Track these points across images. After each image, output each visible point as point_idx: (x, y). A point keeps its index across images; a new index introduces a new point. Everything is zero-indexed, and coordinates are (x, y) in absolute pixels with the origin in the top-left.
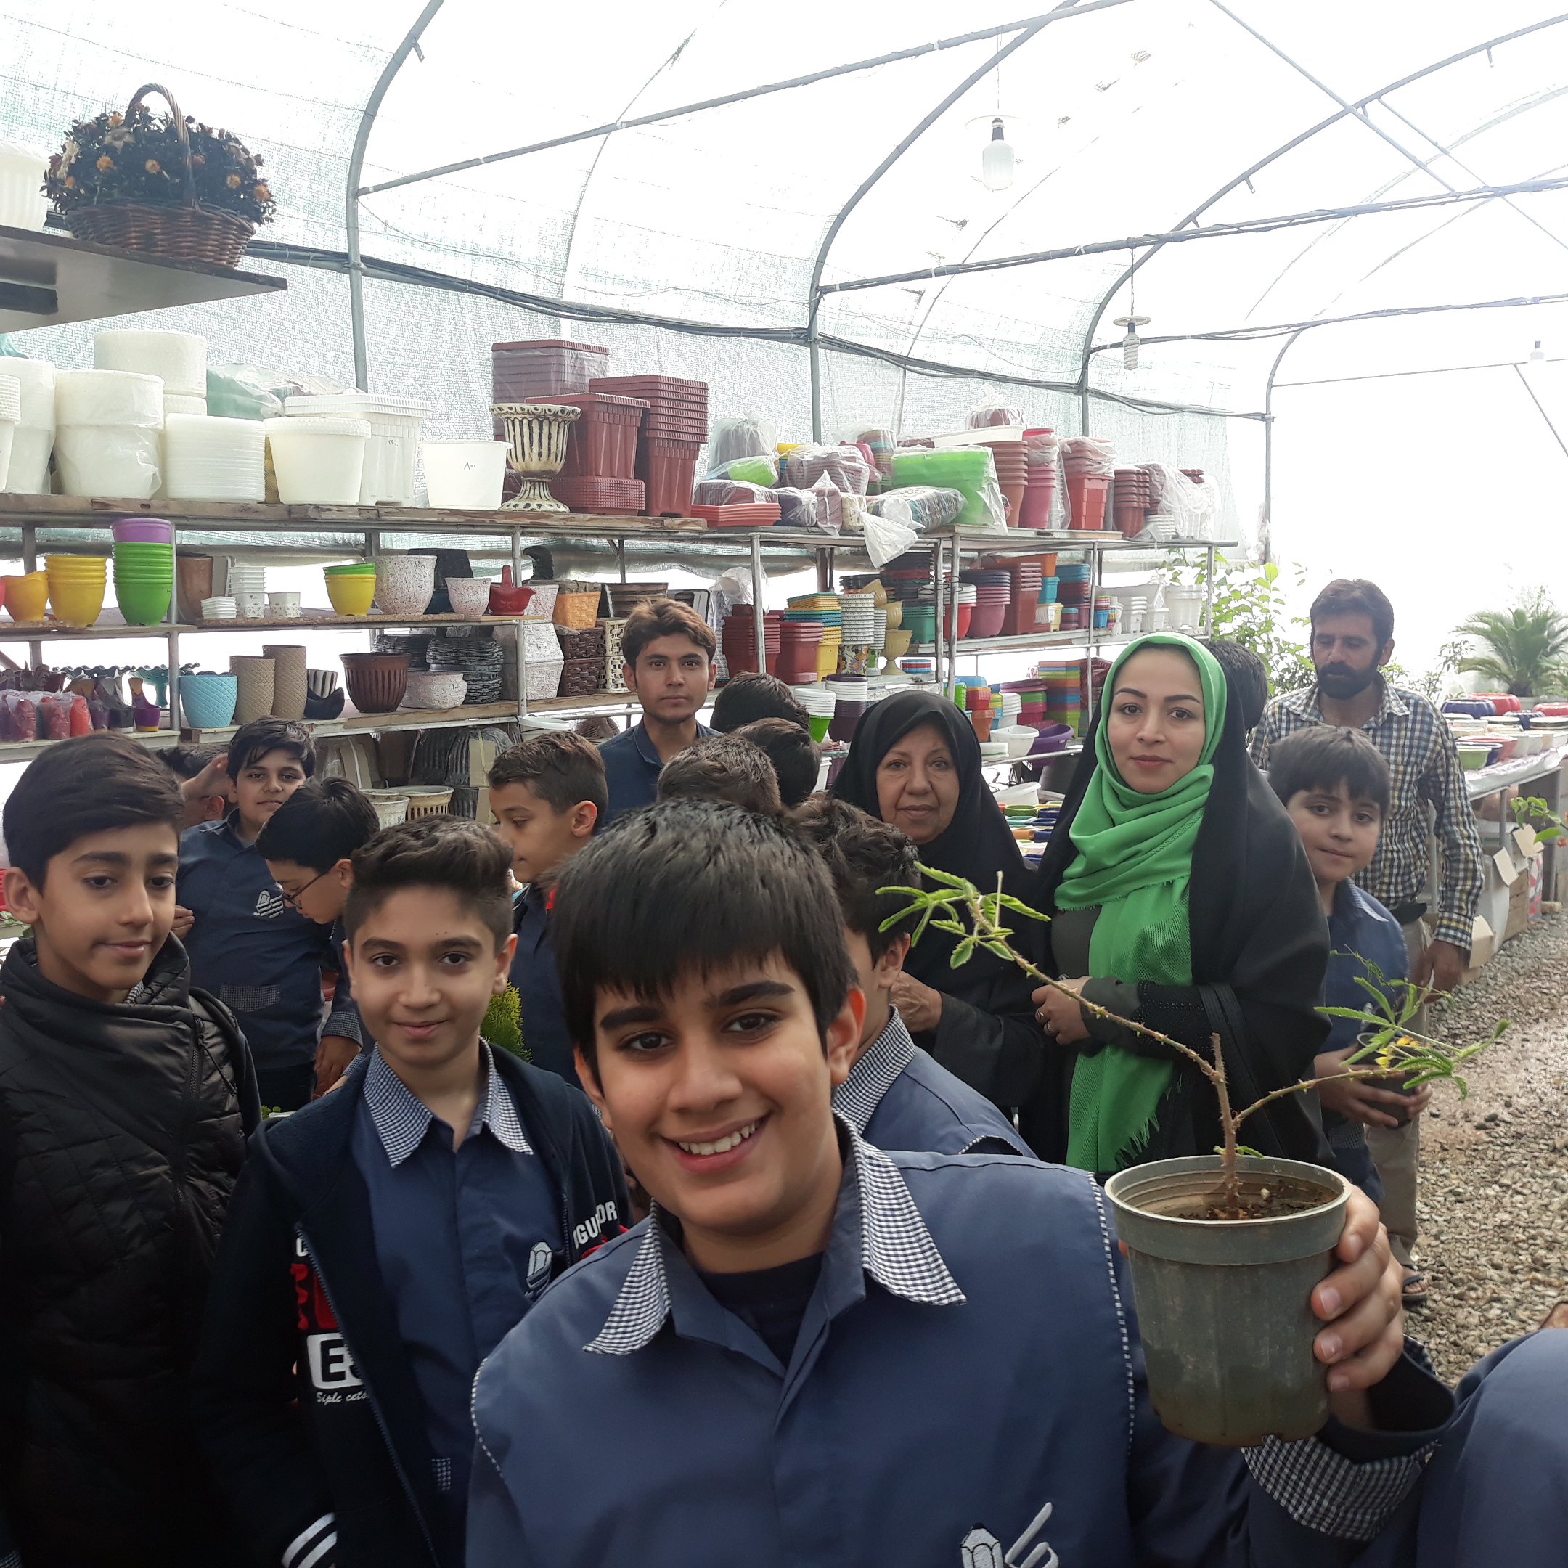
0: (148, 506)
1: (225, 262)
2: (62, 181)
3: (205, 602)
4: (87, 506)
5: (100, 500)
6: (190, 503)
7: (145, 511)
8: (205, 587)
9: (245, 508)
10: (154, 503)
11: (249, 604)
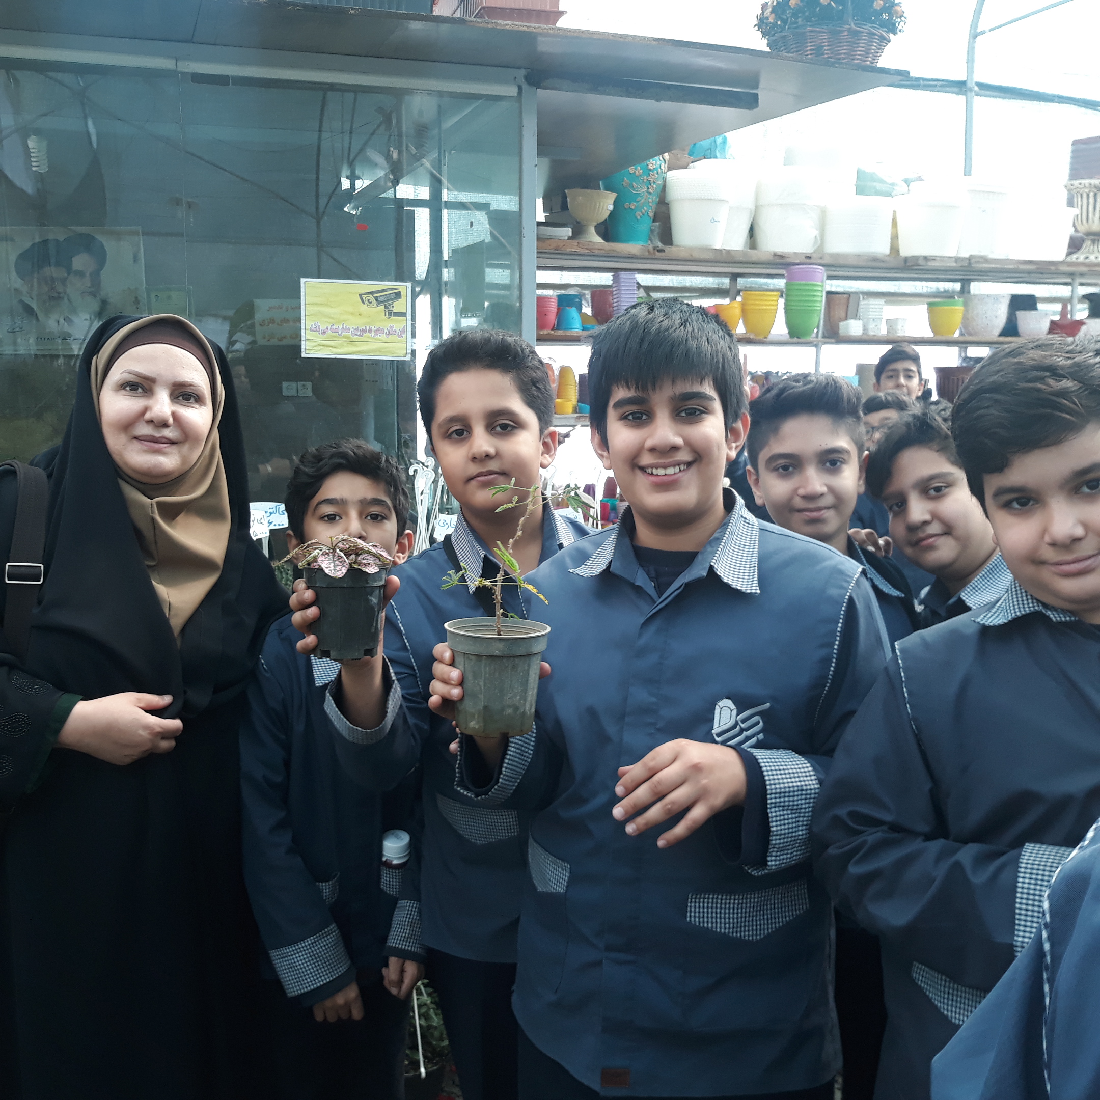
0: (809, 257)
1: (868, 63)
2: (767, 18)
3: (842, 324)
4: (771, 258)
5: (779, 253)
6: (837, 256)
7: (808, 261)
8: (843, 314)
9: (875, 259)
10: (814, 255)
11: (871, 326)
